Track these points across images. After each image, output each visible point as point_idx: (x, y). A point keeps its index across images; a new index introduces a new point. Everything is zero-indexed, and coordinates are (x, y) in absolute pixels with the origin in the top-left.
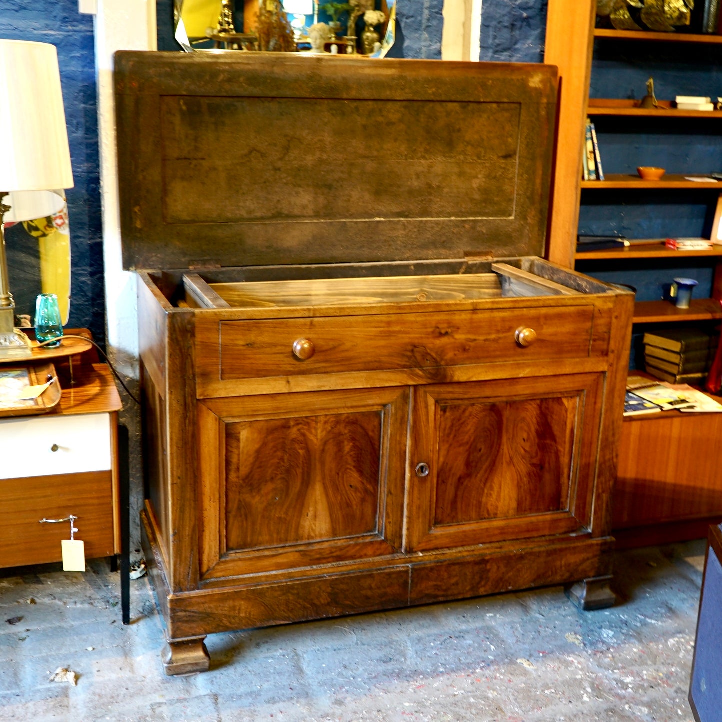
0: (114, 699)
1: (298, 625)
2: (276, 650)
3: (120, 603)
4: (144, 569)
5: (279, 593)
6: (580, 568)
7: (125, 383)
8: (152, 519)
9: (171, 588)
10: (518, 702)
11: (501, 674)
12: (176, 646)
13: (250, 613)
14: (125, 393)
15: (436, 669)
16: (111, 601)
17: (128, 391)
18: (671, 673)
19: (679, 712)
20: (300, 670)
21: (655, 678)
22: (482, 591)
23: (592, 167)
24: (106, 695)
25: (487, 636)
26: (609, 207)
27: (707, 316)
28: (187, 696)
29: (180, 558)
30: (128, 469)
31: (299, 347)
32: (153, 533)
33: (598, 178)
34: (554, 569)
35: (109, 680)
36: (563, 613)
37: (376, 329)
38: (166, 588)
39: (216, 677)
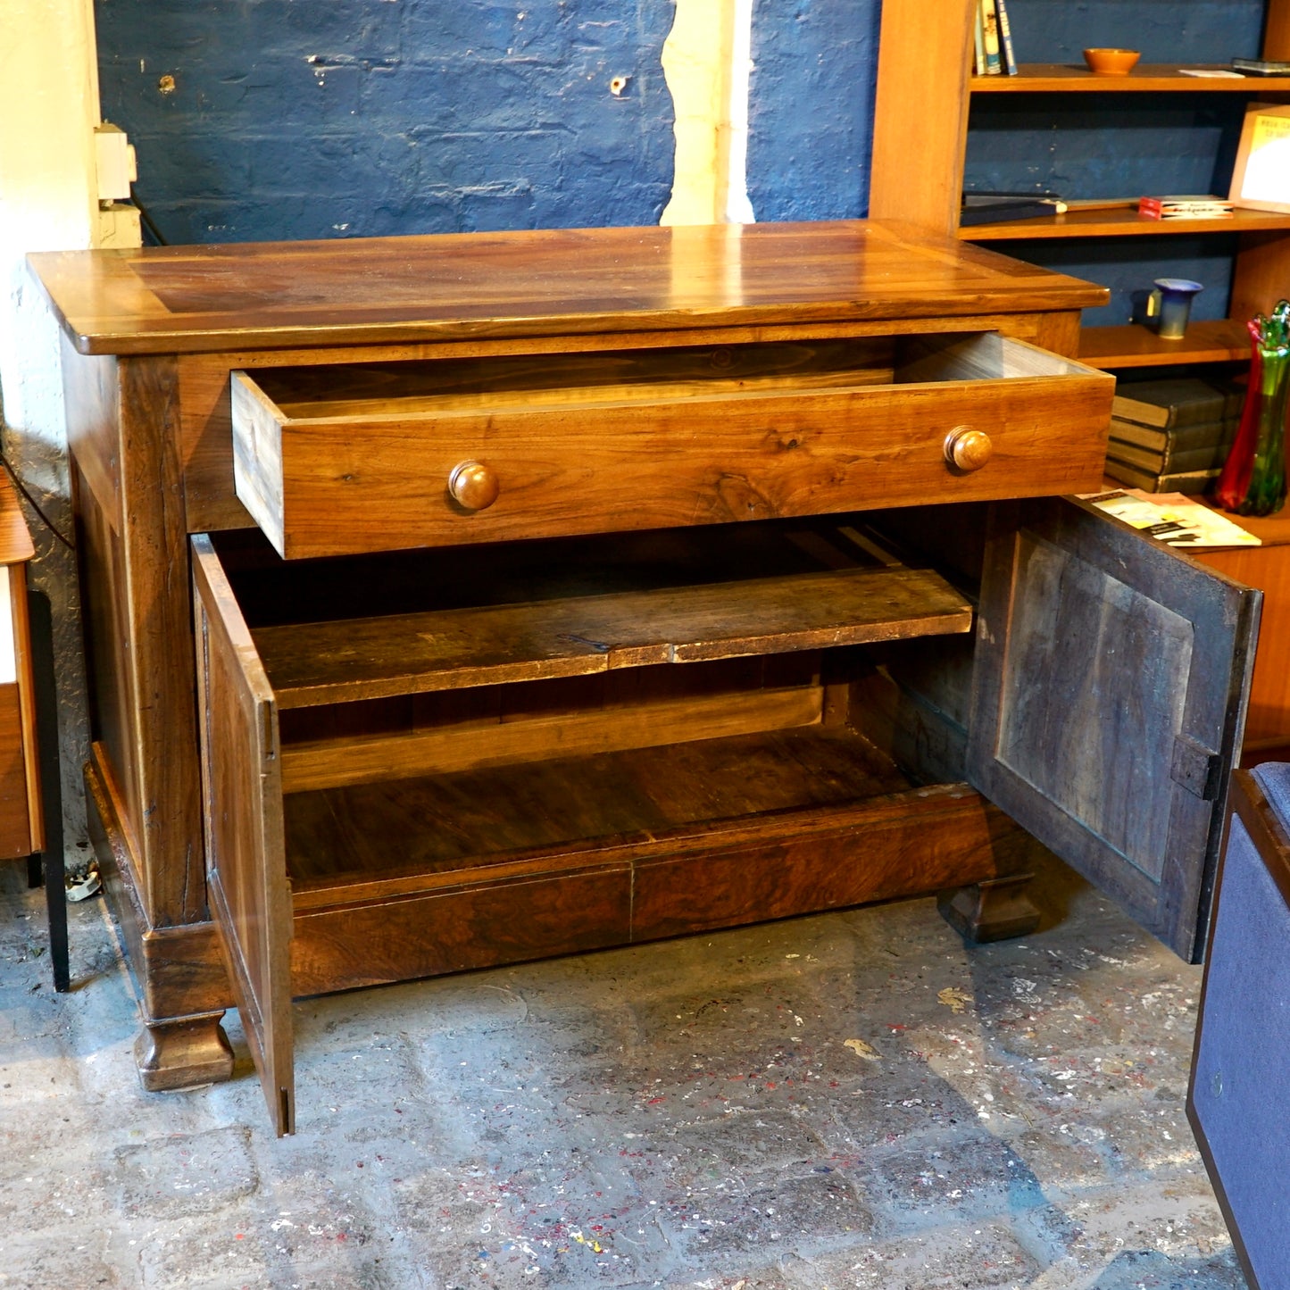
0: (40, 1141)
1: (409, 986)
2: (367, 1036)
3: (49, 949)
4: (95, 882)
5: (369, 923)
6: (970, 860)
7: (41, 505)
8: (108, 782)
9: (149, 920)
10: (849, 1125)
11: (816, 1071)
12: (163, 1033)
13: (311, 966)
14: (43, 527)
15: (687, 1066)
16: (31, 945)
17: (47, 522)
18: (1150, 1061)
19: (1167, 1137)
20: (416, 1075)
21: (1119, 1071)
22: (776, 910)
23: (993, 48)
24: (23, 1134)
25: (787, 998)
26: (1027, 134)
27: (1222, 355)
28: (188, 1132)
29: (166, 857)
30: (53, 682)
31: (461, 482)
32: (111, 809)
33: (1005, 71)
34: (919, 863)
35: (29, 1103)
36: (937, 949)
37: (634, 437)
38: (139, 918)
39: (247, 1093)
